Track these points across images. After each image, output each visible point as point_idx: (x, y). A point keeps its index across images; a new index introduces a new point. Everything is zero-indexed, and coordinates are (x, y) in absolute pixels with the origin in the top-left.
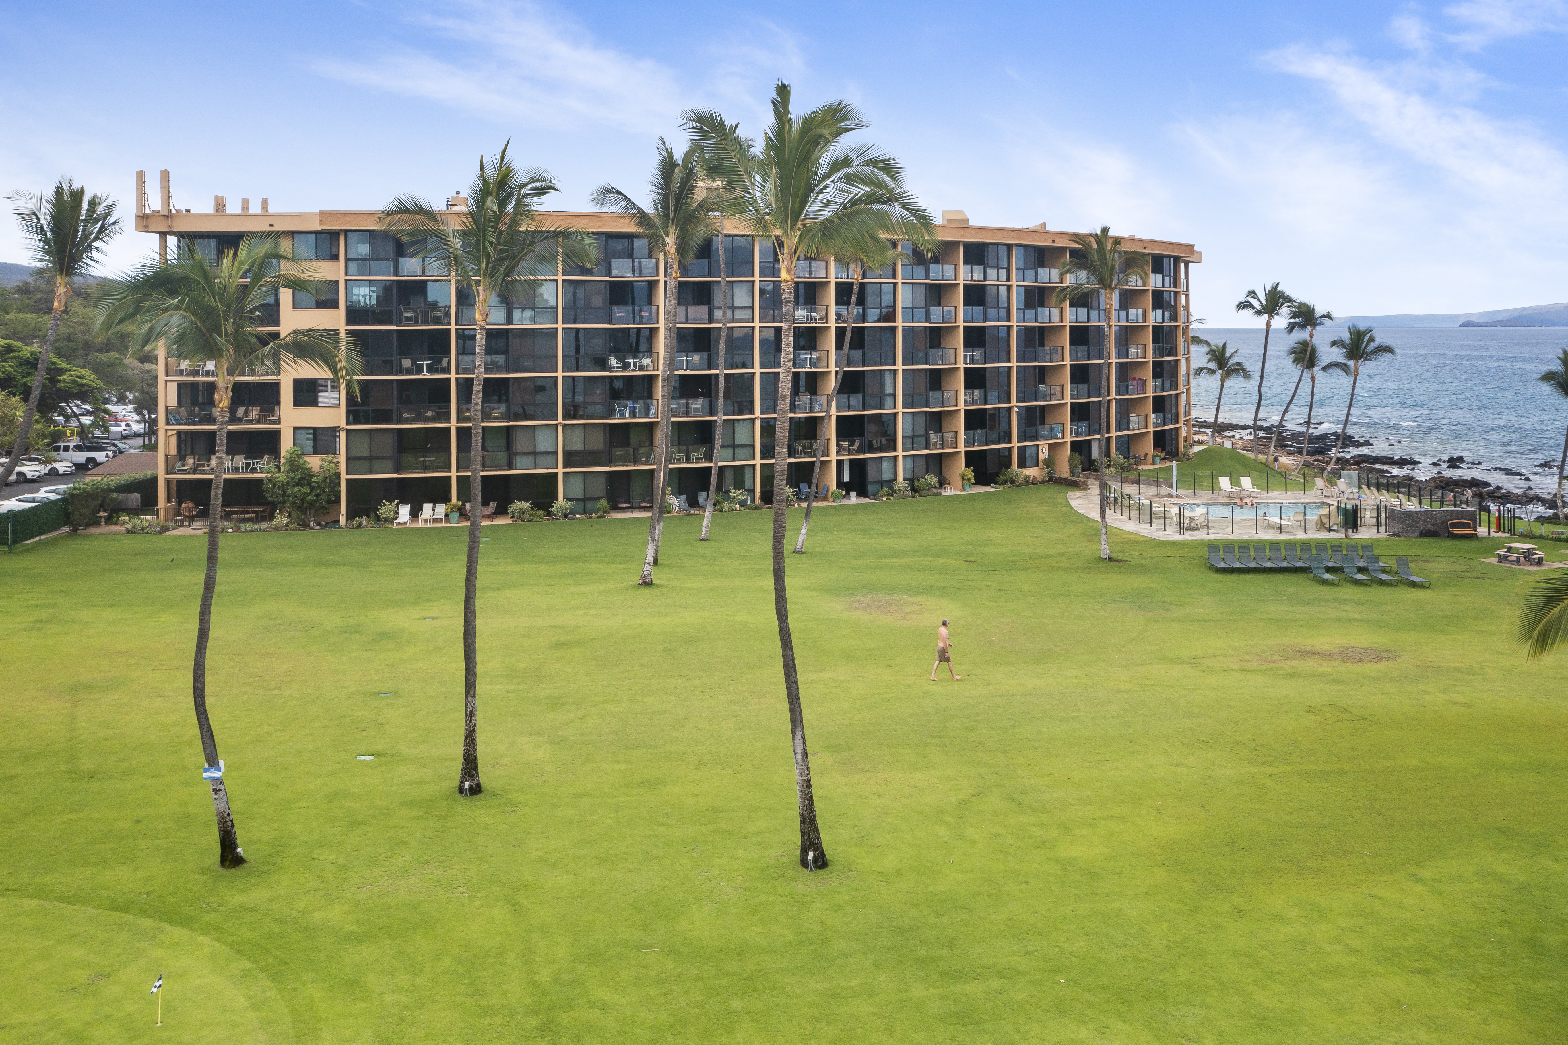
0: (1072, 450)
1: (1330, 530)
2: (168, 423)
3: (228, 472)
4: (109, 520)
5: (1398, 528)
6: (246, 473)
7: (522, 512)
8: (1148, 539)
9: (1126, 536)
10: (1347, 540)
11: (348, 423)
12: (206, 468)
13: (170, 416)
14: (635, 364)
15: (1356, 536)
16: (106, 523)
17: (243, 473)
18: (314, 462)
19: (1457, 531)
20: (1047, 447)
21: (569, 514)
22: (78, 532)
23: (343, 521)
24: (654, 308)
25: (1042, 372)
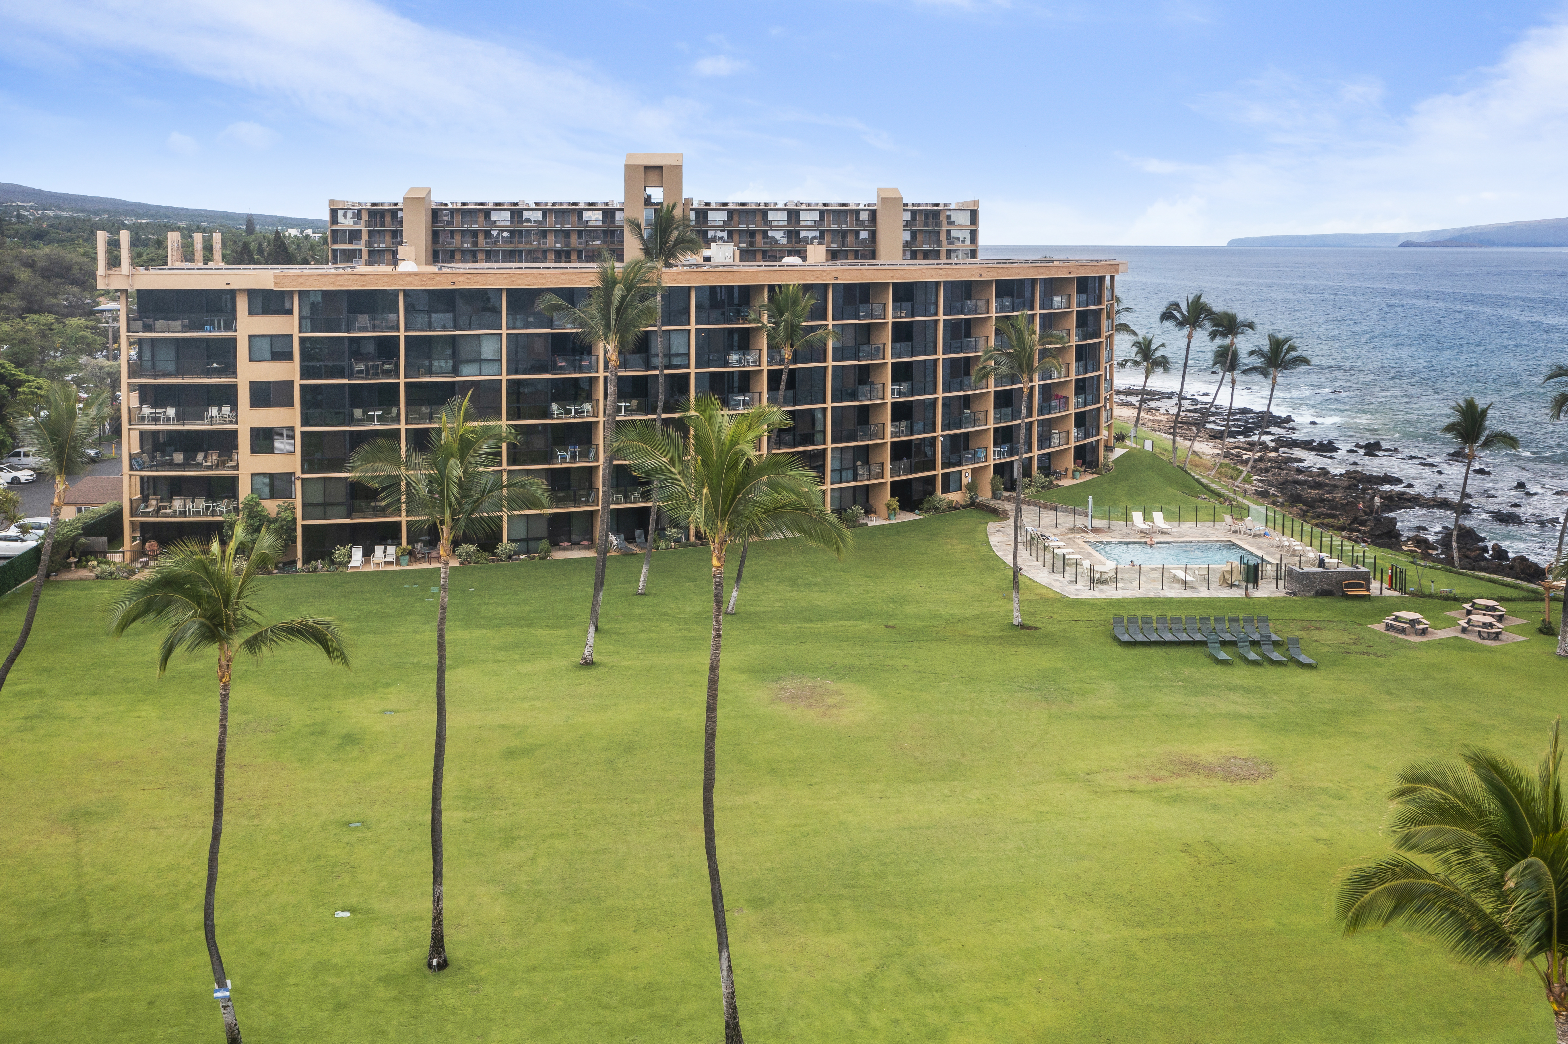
0: (994, 473)
1: (1232, 586)
2: (132, 468)
3: (190, 516)
4: (79, 565)
5: (1296, 587)
6: (207, 516)
7: (468, 555)
8: (1058, 597)
9: (1038, 591)
10: (1246, 600)
11: (303, 473)
12: (168, 511)
13: (133, 461)
14: (576, 410)
15: (1256, 594)
16: (76, 567)
17: (203, 516)
18: (271, 507)
19: (1351, 592)
20: (970, 471)
21: (514, 554)
22: (51, 578)
23: (299, 564)
24: (594, 358)
25: (966, 401)
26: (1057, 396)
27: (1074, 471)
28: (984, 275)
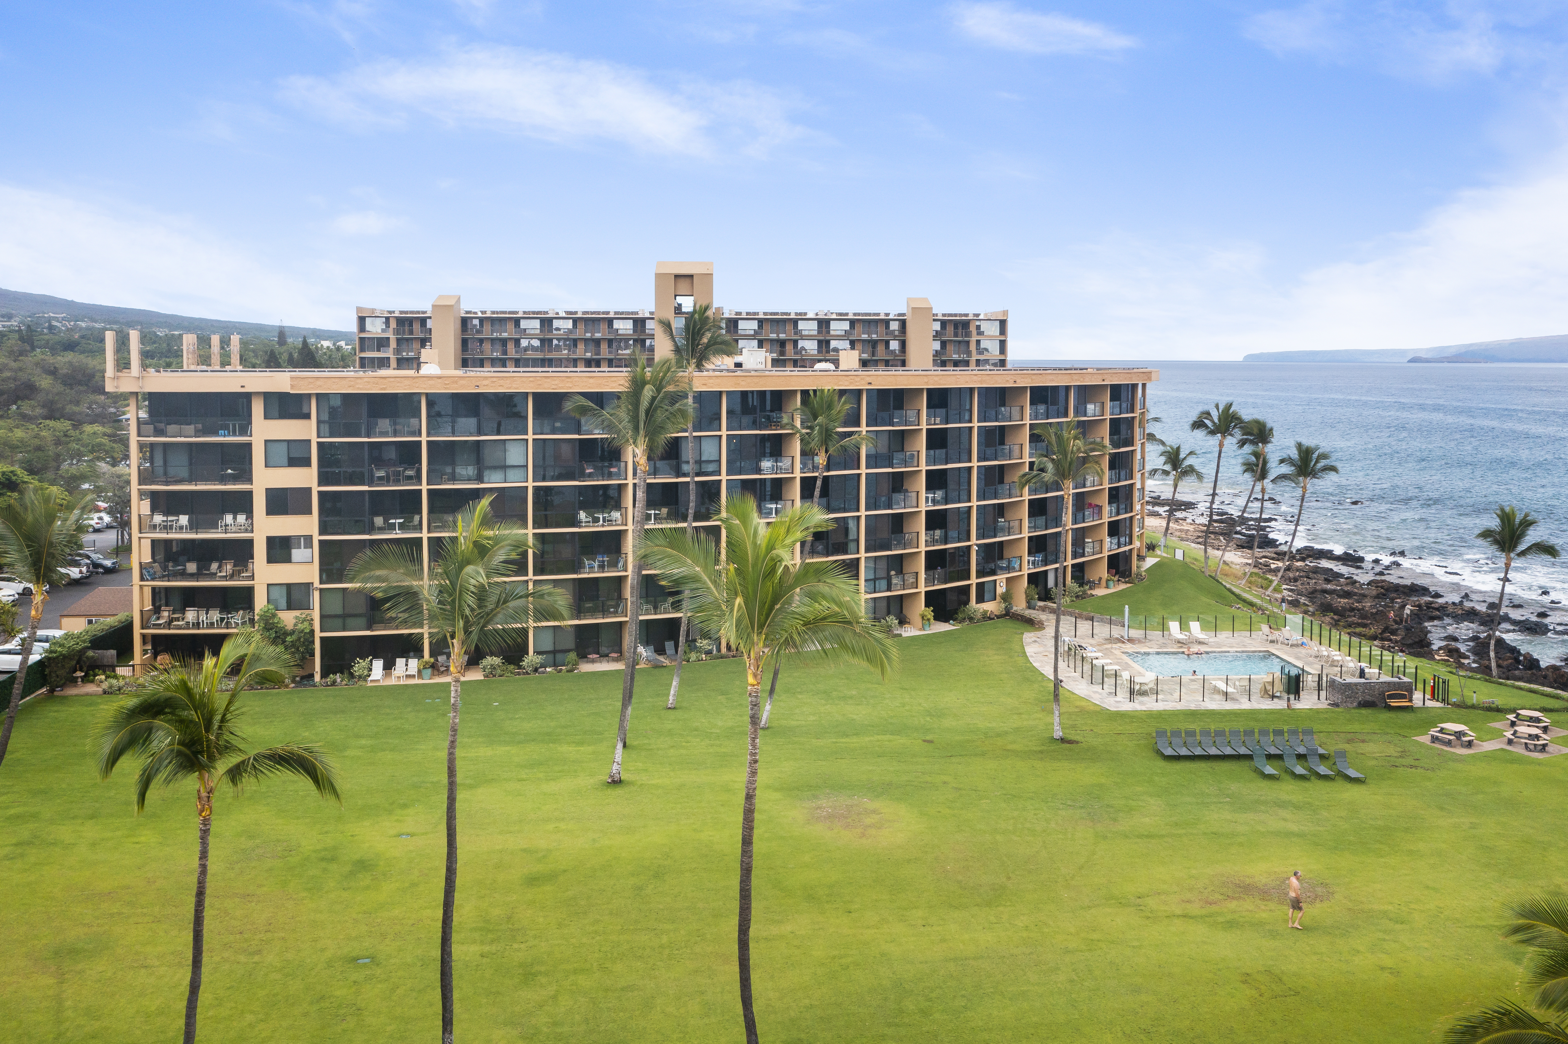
0: (1029, 582)
1: (1273, 697)
2: (142, 579)
3: (203, 628)
4: (86, 679)
5: (1338, 698)
6: (221, 628)
7: (493, 667)
8: (1098, 709)
9: (1078, 703)
10: (1289, 711)
11: (321, 583)
12: (180, 623)
13: (144, 571)
14: (604, 518)
15: (1298, 705)
16: (83, 681)
17: (217, 628)
18: (288, 618)
19: (1394, 703)
20: (1004, 581)
21: (541, 667)
22: (56, 693)
23: (317, 678)
24: (623, 464)
25: (1000, 510)
26: (1090, 505)
27: (1108, 581)
28: (1018, 381)
